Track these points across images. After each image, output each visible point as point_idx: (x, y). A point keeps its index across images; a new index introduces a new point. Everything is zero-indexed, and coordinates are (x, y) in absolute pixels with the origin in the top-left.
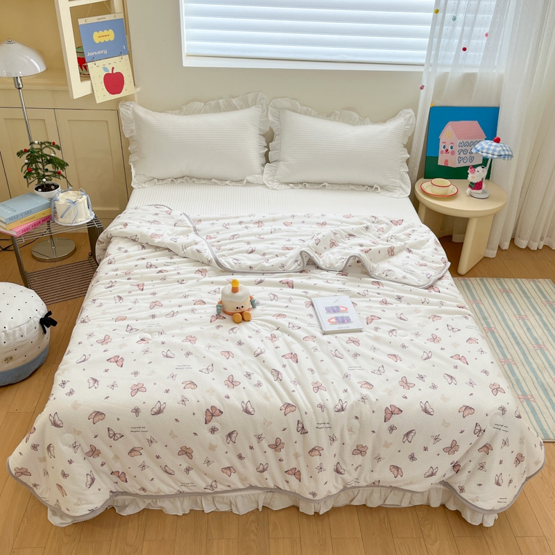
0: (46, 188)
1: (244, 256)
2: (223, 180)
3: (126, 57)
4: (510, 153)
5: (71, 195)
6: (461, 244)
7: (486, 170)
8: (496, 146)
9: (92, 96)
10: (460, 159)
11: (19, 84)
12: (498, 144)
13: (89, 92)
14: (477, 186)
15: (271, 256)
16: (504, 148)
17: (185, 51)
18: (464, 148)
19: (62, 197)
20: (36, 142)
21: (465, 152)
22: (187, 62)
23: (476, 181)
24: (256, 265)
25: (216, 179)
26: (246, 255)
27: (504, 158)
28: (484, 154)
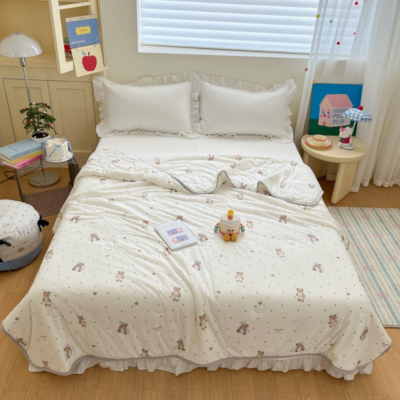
0: (40, 136)
2: (164, 133)
3: (98, 45)
4: (370, 117)
5: (57, 141)
6: (334, 182)
7: (352, 129)
8: (360, 113)
9: (73, 72)
10: (334, 122)
11: (23, 63)
12: (361, 111)
13: (72, 69)
14: (346, 141)
16: (366, 114)
17: (140, 41)
18: (337, 114)
19: (51, 142)
20: (34, 103)
21: (338, 116)
22: (141, 50)
23: (345, 137)
25: (159, 132)
27: (366, 121)
28: (351, 118)
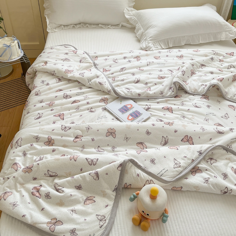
1: (133, 86)
2: (105, 25)
5: (7, 41)
15: (151, 84)
24: (143, 93)
26: (133, 84)
